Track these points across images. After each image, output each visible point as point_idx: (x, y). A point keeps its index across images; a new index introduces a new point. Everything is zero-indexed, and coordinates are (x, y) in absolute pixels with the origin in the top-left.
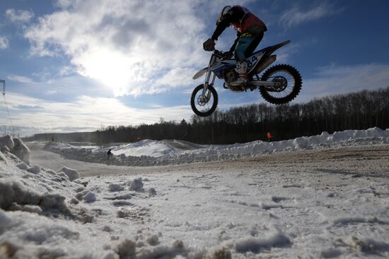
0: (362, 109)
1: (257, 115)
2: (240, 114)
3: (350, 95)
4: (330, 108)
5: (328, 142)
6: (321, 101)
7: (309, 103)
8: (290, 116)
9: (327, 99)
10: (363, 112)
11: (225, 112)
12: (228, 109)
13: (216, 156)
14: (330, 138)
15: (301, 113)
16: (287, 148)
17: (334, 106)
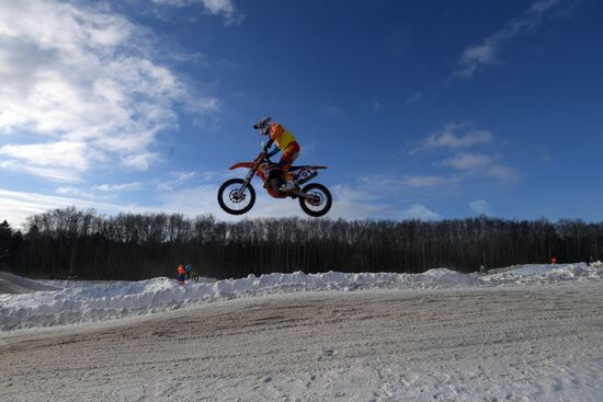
0: (293, 238)
1: (166, 230)
2: (136, 226)
3: (282, 220)
4: (262, 232)
5: (254, 287)
6: (252, 223)
7: (239, 223)
8: (213, 237)
9: (259, 221)
10: (293, 241)
11: (107, 218)
12: (115, 215)
13: (79, 314)
14: (256, 282)
15: (228, 234)
16: (205, 296)
17: (266, 231)
